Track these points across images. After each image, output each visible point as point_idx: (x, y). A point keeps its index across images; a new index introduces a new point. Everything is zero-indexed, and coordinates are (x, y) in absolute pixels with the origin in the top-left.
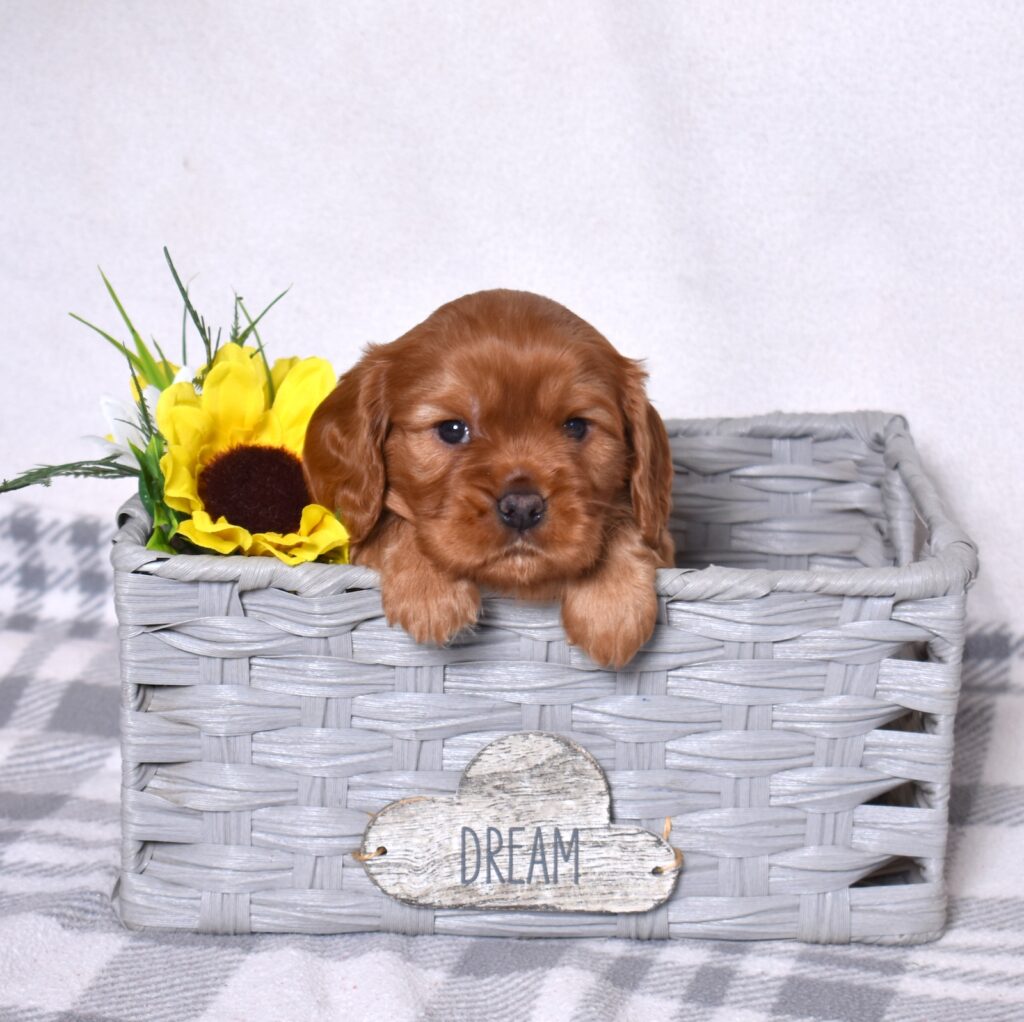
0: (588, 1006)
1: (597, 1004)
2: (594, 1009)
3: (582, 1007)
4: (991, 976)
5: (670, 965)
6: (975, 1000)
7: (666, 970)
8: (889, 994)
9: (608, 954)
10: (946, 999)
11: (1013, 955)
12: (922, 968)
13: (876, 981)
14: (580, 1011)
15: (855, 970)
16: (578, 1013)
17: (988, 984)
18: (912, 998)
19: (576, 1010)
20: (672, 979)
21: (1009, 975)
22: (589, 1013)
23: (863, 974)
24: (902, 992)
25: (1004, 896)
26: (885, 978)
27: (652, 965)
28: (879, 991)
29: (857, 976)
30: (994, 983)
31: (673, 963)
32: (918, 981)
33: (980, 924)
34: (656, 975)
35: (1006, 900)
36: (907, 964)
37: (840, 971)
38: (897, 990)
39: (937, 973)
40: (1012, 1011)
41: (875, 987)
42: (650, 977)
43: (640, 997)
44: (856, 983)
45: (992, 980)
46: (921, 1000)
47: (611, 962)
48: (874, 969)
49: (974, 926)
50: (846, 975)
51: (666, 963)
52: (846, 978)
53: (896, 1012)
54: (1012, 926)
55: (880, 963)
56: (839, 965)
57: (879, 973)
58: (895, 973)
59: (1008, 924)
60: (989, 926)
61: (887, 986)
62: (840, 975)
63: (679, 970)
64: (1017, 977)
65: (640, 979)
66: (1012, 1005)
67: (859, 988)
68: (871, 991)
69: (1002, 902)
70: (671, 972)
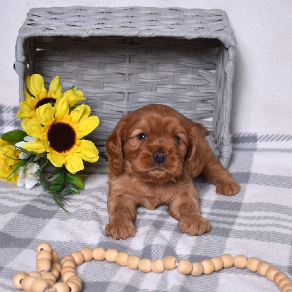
0: (148, 234)
1: (151, 232)
2: (150, 234)
3: (146, 235)
4: (258, 225)
5: (169, 223)
6: (254, 231)
7: (169, 224)
8: (230, 230)
9: (152, 219)
10: (246, 231)
11: (264, 219)
12: (239, 224)
13: (227, 227)
14: (146, 236)
15: (221, 224)
17: (257, 227)
18: (236, 231)
19: (145, 236)
20: (170, 227)
21: (263, 225)
22: (149, 236)
23: (223, 225)
24: (234, 229)
25: (260, 202)
26: (229, 226)
27: (164, 223)
28: (228, 229)
29: (221, 225)
30: (259, 227)
31: (170, 223)
32: (238, 227)
33: (254, 210)
34: (166, 226)
35: (261, 203)
36: (235, 223)
37: (217, 224)
38: (233, 229)
39: (243, 225)
40: (264, 234)
41: (226, 228)
42: (164, 226)
43: (162, 231)
44: (221, 227)
45: (258, 226)
46: (239, 231)
47: (153, 221)
48: (226, 223)
49: (253, 210)
50: (218, 225)
51: (168, 223)
52: (218, 226)
53: (232, 234)
54: (263, 210)
55: (227, 222)
56: (216, 223)
57: (227, 224)
58: (232, 225)
59: (262, 209)
60: (257, 210)
61: (230, 228)
62: (217, 225)
63: (172, 224)
64: (265, 225)
65: (162, 227)
66: (264, 232)
67: (222, 228)
68: (226, 229)
69: (259, 204)
70: (170, 225)
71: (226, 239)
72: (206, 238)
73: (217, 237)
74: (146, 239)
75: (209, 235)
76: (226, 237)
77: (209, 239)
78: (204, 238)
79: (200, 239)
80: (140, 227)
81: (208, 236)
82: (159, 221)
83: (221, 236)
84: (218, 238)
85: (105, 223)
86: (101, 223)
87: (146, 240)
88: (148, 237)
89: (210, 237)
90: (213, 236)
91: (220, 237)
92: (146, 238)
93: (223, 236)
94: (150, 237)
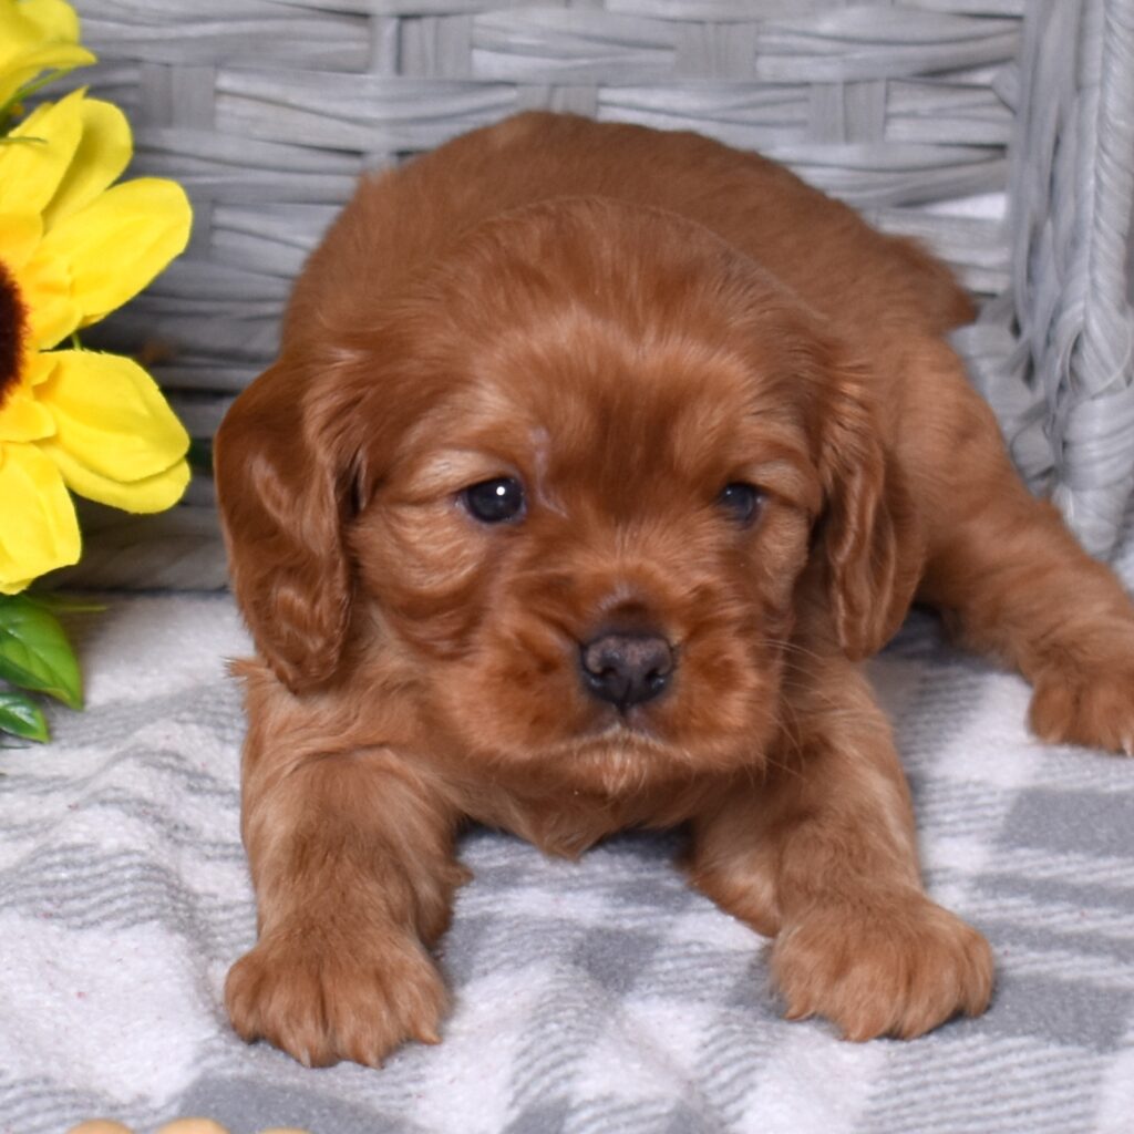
0: (542, 1026)
1: (561, 1014)
2: (554, 1027)
3: (531, 1032)
5: (695, 949)
7: (689, 956)
9: (571, 921)
13: (1105, 973)
14: (529, 1039)
15: (1063, 954)
16: (524, 1044)
19: (522, 1038)
20: (701, 974)
22: (546, 1037)
23: (1079, 960)
27: (658, 947)
29: (1068, 964)
31: (701, 944)
34: (669, 965)
37: (1033, 955)
41: (1103, 984)
42: (657, 967)
43: (639, 1005)
44: (1066, 976)
47: (578, 934)
50: (1045, 962)
51: (688, 944)
52: (1044, 968)
55: (1111, 942)
56: (1032, 945)
57: (1110, 959)
62: (1034, 962)
63: (714, 958)
65: (639, 972)
67: (1073, 986)
68: (1098, 992)
70: (696, 961)
71: (1097, 1059)
72: (955, 1052)
73: (1036, 1047)
74: (526, 1060)
75: (981, 1037)
76: (1101, 1051)
77: (982, 1060)
78: (946, 1055)
79: (912, 1063)
80: (485, 973)
81: (971, 1041)
82: (619, 933)
83: (1063, 1043)
84: (1041, 1053)
85: (233, 945)
86: (204, 949)
87: (529, 1066)
88: (545, 1046)
89: (983, 1051)
90: (1010, 1042)
91: (1054, 1050)
92: (525, 1052)
93: (1081, 1043)
94: (556, 1048)
